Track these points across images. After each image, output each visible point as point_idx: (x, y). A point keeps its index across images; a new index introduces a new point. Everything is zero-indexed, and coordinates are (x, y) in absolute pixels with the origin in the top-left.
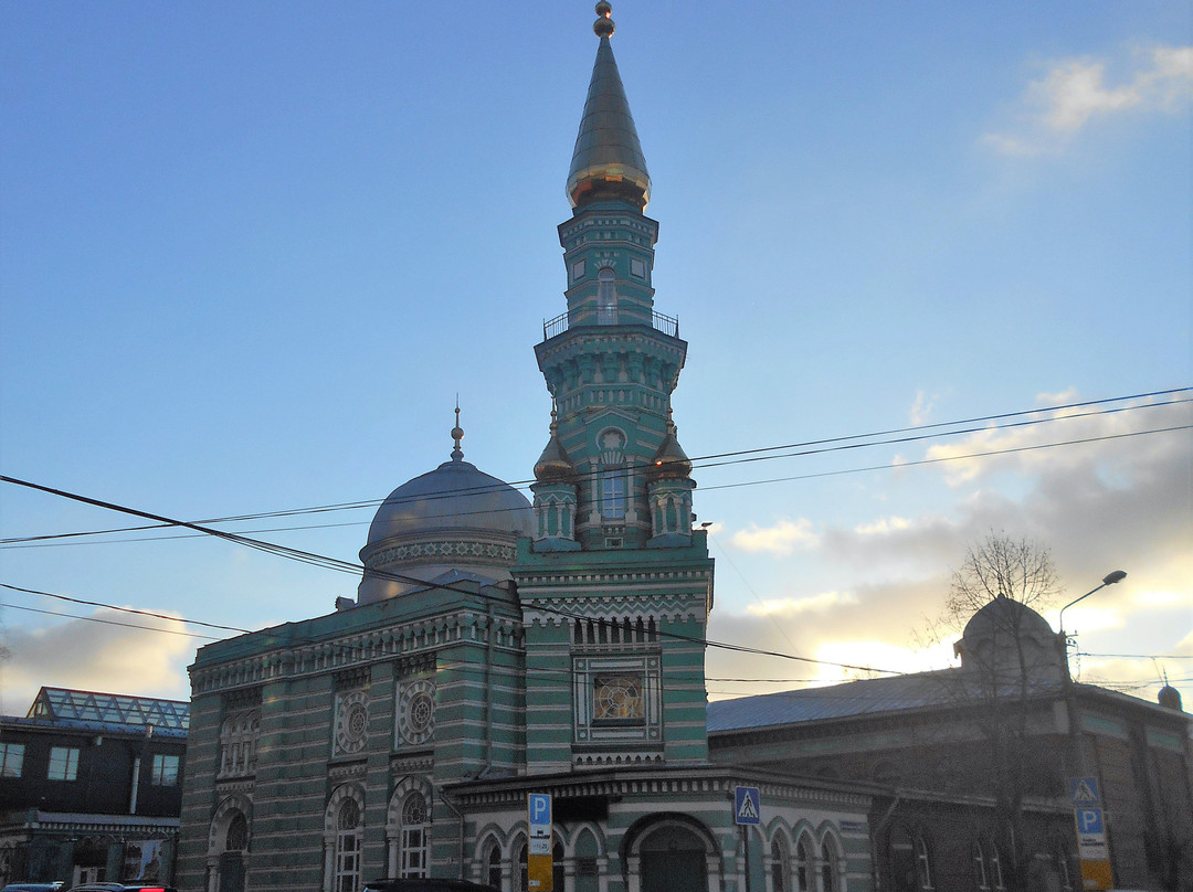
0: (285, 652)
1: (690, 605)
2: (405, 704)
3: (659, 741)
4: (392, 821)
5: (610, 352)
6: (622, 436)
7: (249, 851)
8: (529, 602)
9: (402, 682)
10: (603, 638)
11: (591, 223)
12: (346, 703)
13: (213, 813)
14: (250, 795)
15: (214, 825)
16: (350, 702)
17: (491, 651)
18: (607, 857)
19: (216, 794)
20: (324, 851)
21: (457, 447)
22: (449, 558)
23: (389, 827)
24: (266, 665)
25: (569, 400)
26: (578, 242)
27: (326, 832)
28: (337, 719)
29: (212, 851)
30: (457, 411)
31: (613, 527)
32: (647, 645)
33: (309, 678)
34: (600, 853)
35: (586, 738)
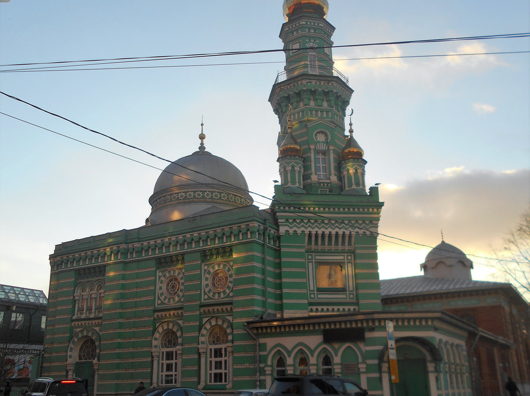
0: (124, 246)
1: (371, 227)
2: (208, 276)
3: (354, 300)
4: (203, 343)
5: (320, 90)
6: (326, 135)
7: (99, 360)
8: (283, 221)
9: (206, 263)
10: (323, 243)
11: (304, 23)
12: (164, 276)
13: (71, 338)
14: (97, 329)
15: (71, 345)
16: (167, 275)
17: (266, 247)
18: (366, 363)
19: (72, 328)
20: (152, 361)
21: (202, 144)
22: (210, 200)
23: (200, 346)
24: (108, 253)
25: (294, 114)
26: (295, 33)
27: (153, 350)
28: (158, 285)
29: (70, 361)
30: (202, 125)
31: (324, 183)
32: (347, 248)
33: (138, 261)
34: (360, 360)
35: (314, 298)
